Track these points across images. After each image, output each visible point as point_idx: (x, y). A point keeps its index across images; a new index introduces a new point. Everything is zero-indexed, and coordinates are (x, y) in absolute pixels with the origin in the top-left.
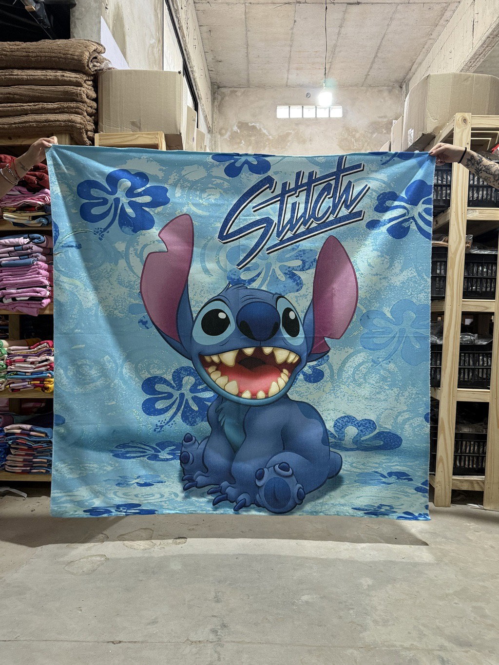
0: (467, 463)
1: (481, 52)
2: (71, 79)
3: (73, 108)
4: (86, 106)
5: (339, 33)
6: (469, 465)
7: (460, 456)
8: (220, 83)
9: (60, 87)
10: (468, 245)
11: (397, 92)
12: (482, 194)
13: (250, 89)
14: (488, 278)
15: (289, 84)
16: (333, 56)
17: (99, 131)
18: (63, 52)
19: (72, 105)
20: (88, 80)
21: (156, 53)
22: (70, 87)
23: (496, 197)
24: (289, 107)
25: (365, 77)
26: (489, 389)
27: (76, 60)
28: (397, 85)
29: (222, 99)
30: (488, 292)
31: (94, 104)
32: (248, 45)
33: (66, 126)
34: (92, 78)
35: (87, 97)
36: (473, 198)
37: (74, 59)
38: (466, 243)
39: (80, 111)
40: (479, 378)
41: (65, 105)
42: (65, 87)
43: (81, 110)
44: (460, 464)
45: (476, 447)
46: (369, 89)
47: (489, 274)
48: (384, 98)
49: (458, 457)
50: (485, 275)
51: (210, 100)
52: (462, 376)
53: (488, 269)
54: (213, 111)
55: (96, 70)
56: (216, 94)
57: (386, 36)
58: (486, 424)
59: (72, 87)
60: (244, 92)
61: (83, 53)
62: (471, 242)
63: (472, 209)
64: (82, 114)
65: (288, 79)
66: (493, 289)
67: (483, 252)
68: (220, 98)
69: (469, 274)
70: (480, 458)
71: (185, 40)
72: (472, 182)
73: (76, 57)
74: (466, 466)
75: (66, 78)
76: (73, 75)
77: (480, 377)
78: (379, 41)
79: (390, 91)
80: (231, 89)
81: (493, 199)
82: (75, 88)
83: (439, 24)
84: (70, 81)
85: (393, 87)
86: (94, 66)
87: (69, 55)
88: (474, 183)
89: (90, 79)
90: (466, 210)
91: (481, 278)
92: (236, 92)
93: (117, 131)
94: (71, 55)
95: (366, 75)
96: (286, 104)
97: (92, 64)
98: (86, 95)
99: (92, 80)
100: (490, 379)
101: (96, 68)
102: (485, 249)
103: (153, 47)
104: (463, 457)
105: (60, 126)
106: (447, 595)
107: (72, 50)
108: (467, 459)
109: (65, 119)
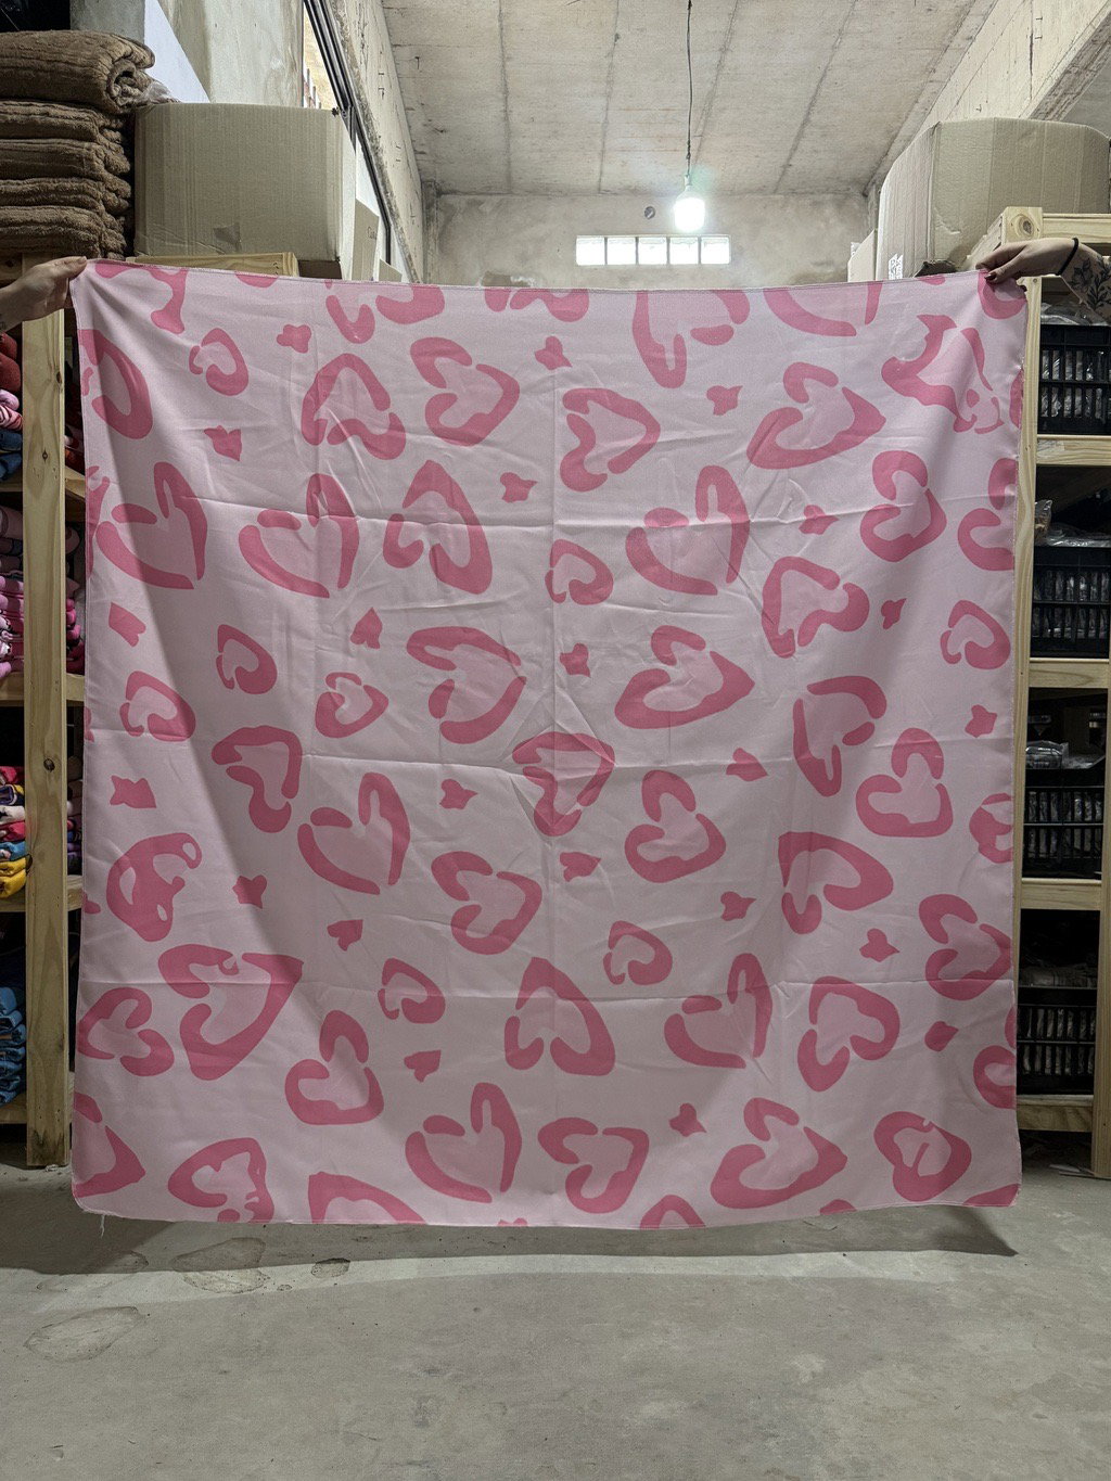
0: (1048, 1061)
1: (1050, 106)
2: (67, 121)
3: (70, 192)
4: (104, 189)
5: (720, 66)
6: (1053, 1068)
7: (1033, 1047)
8: (443, 182)
9: (40, 141)
10: (1040, 525)
11: (857, 207)
12: (1069, 404)
13: (515, 197)
14: (1091, 607)
15: (604, 186)
16: (706, 121)
17: (136, 251)
18: (47, 56)
19: (68, 185)
20: (110, 128)
21: (284, 91)
22: (63, 141)
23: (1105, 411)
24: (606, 240)
25: (780, 171)
26: (1099, 877)
27: (79, 76)
28: (855, 191)
29: (448, 220)
30: (1092, 640)
31: (126, 187)
32: (506, 92)
33: (52, 235)
34: (120, 124)
35: (106, 168)
36: (1049, 413)
37: (72, 73)
38: (1036, 521)
39: (89, 199)
40: (1074, 852)
41: (52, 184)
42: (50, 140)
43: (91, 196)
44: (1032, 1064)
45: (1070, 1024)
46: (792, 200)
47: (1094, 597)
48: (826, 221)
49: (1027, 1049)
50: (1083, 598)
51: (418, 221)
52: (1032, 845)
53: (1089, 584)
54: (426, 247)
55: (129, 105)
56: (433, 210)
57: (829, 73)
58: (1094, 964)
59: (68, 141)
60: (499, 204)
61: (96, 58)
62: (1047, 518)
63: (1048, 439)
64: (93, 208)
65: (601, 173)
66: (1102, 634)
67: (1075, 544)
68: (441, 217)
69: (1043, 595)
70: (1081, 1051)
71: (358, 74)
72: (1046, 374)
73: (78, 69)
74: (1048, 1071)
75: (53, 120)
76: (72, 112)
77: (1078, 851)
78: (814, 85)
79: (840, 205)
80: (467, 197)
81: (1098, 415)
82: (76, 143)
83: (953, 45)
84: (64, 127)
85: (848, 196)
86: (125, 94)
87: (62, 65)
88: (1051, 375)
89: (114, 125)
90: (1035, 440)
91: (1073, 607)
92: (480, 203)
93: (182, 251)
94: (67, 63)
95: (784, 167)
96: (596, 233)
97: (118, 89)
98: (105, 162)
99: (120, 130)
100: (1100, 854)
101: (130, 100)
102: (1080, 535)
103: (278, 78)
104: (1039, 1049)
105: (36, 236)
106: (1015, 1395)
107: (70, 52)
108: (1048, 1052)
109: (49, 217)
